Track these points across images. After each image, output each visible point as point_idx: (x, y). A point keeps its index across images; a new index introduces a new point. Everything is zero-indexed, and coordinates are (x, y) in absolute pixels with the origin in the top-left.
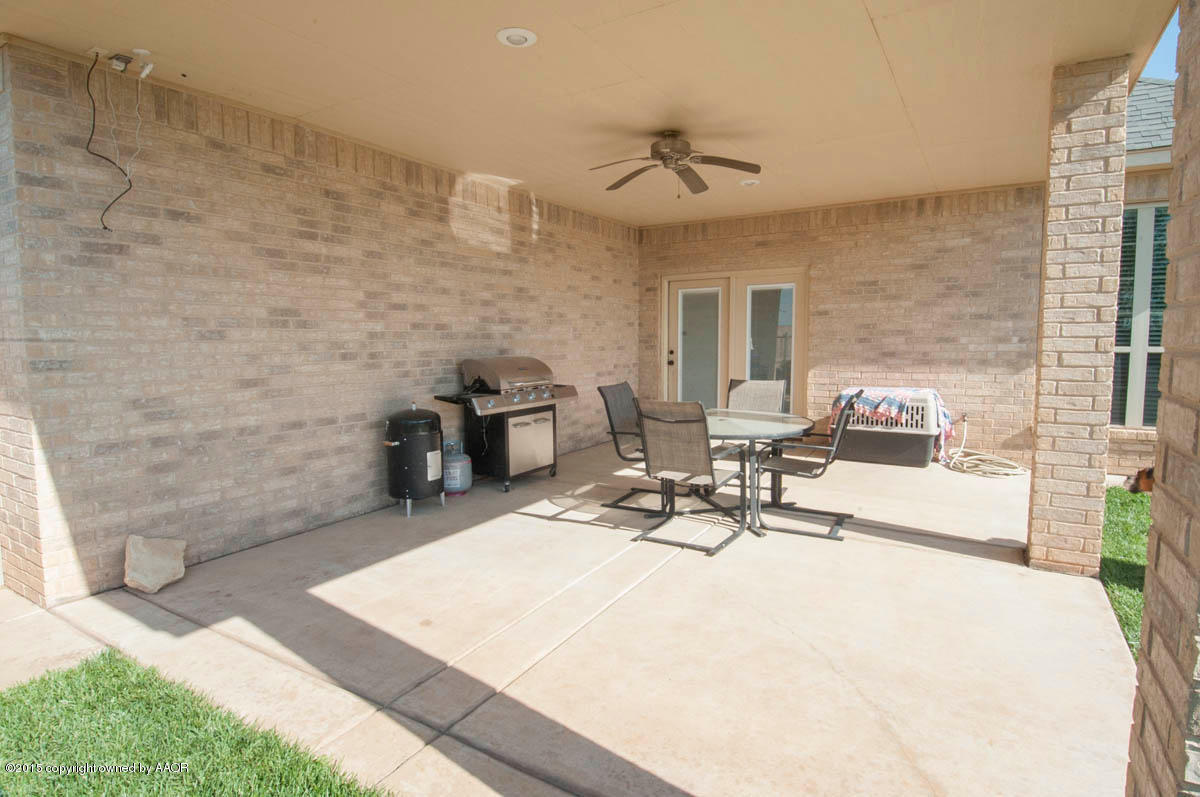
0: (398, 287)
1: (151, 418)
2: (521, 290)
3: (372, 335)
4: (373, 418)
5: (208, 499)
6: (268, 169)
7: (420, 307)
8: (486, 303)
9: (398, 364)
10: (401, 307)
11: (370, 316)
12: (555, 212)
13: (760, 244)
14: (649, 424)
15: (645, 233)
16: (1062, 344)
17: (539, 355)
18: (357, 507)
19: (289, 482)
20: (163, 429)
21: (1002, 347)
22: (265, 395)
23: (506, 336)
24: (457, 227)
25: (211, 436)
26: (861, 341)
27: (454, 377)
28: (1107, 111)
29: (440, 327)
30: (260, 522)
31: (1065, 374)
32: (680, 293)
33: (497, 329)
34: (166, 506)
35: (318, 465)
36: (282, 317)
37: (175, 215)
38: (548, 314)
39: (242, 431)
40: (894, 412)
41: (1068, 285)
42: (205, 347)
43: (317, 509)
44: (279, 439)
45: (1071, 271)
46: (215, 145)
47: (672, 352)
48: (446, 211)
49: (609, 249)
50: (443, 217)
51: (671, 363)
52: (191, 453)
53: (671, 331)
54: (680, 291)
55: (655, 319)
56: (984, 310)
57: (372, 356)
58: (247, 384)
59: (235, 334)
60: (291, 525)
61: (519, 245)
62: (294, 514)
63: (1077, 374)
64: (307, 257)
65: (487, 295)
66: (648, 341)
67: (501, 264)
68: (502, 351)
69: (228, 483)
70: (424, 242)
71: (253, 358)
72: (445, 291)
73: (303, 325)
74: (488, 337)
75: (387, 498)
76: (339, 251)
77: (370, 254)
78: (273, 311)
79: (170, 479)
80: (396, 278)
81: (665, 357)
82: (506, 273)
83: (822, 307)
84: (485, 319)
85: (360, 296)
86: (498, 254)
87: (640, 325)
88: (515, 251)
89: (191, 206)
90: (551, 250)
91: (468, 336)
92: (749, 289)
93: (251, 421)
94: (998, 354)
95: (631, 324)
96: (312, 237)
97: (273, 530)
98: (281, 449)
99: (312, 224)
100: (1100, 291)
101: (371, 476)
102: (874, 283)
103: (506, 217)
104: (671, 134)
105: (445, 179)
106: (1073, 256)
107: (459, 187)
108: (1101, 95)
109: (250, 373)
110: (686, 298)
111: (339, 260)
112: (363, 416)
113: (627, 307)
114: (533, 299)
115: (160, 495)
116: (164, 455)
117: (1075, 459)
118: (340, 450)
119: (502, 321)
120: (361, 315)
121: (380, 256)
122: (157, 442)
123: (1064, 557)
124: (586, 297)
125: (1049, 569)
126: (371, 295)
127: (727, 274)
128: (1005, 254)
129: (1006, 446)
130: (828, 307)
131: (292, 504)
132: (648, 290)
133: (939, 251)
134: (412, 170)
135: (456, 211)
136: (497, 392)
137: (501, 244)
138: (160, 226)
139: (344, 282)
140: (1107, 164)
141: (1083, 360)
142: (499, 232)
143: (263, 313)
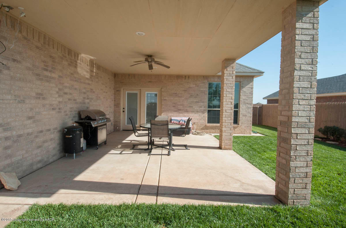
0: (66, 87)
1: (5, 130)
2: (92, 89)
3: (59, 102)
4: (59, 129)
5: (19, 158)
6: (37, 47)
7: (71, 94)
8: (85, 93)
9: (65, 112)
10: (66, 93)
11: (59, 96)
12: (99, 67)
13: (150, 82)
15: (116, 75)
16: (226, 108)
18: (55, 158)
19: (39, 151)
20: (8, 134)
22: (34, 122)
23: (88, 103)
24: (79, 70)
25: (20, 136)
26: (174, 106)
27: (77, 115)
28: (233, 68)
29: (75, 100)
30: (32, 165)
33: (87, 101)
34: (8, 161)
35: (46, 144)
36: (40, 96)
37: (14, 60)
38: (97, 97)
39: (28, 134)
40: (183, 123)
41: (227, 98)
42: (20, 105)
43: (46, 159)
44: (36, 137)
46: (25, 38)
47: (124, 109)
48: (76, 65)
49: (109, 79)
50: (76, 67)
51: (124, 111)
52: (15, 142)
54: (126, 92)
55: (120, 99)
57: (59, 109)
58: (30, 118)
59: (27, 101)
60: (39, 165)
61: (91, 76)
62: (40, 162)
63: (228, 114)
64: (47, 77)
65: (84, 91)
66: (117, 105)
67: (87, 81)
68: (88, 108)
69: (24, 152)
70: (72, 74)
71: (31, 109)
72: (76, 89)
73: (44, 98)
74: (84, 103)
75: (62, 154)
76: (53, 75)
77: (60, 76)
78: (37, 94)
79: (9, 152)
80: (66, 84)
81: (122, 110)
82: (89, 84)
83: (165, 98)
84: (84, 98)
85: (57, 90)
86: (87, 78)
88: (91, 78)
89: (18, 58)
90: (98, 78)
91: (81, 103)
92: (146, 92)
93: (30, 131)
94: (200, 110)
95: (113, 100)
96: (46, 70)
97: (35, 168)
98: (37, 140)
99: (47, 66)
100: (231, 99)
101: (58, 148)
102: (176, 93)
103: (89, 67)
104: (150, 56)
105: (77, 55)
107: (79, 58)
109: (30, 115)
110: (128, 93)
111: (53, 78)
112: (56, 129)
113: (112, 95)
114: (94, 92)
116: (8, 143)
118: (51, 140)
119: (88, 99)
120: (57, 96)
121: (62, 77)
122: (7, 138)
123: (227, 147)
124: (104, 92)
125: (225, 150)
126: (60, 89)
129: (202, 129)
130: (166, 98)
131: (39, 158)
132: (117, 92)
133: (189, 87)
134: (70, 52)
135: (78, 64)
137: (88, 76)
138: (10, 64)
139: (54, 85)
140: (232, 77)
142: (87, 72)
143: (34, 94)
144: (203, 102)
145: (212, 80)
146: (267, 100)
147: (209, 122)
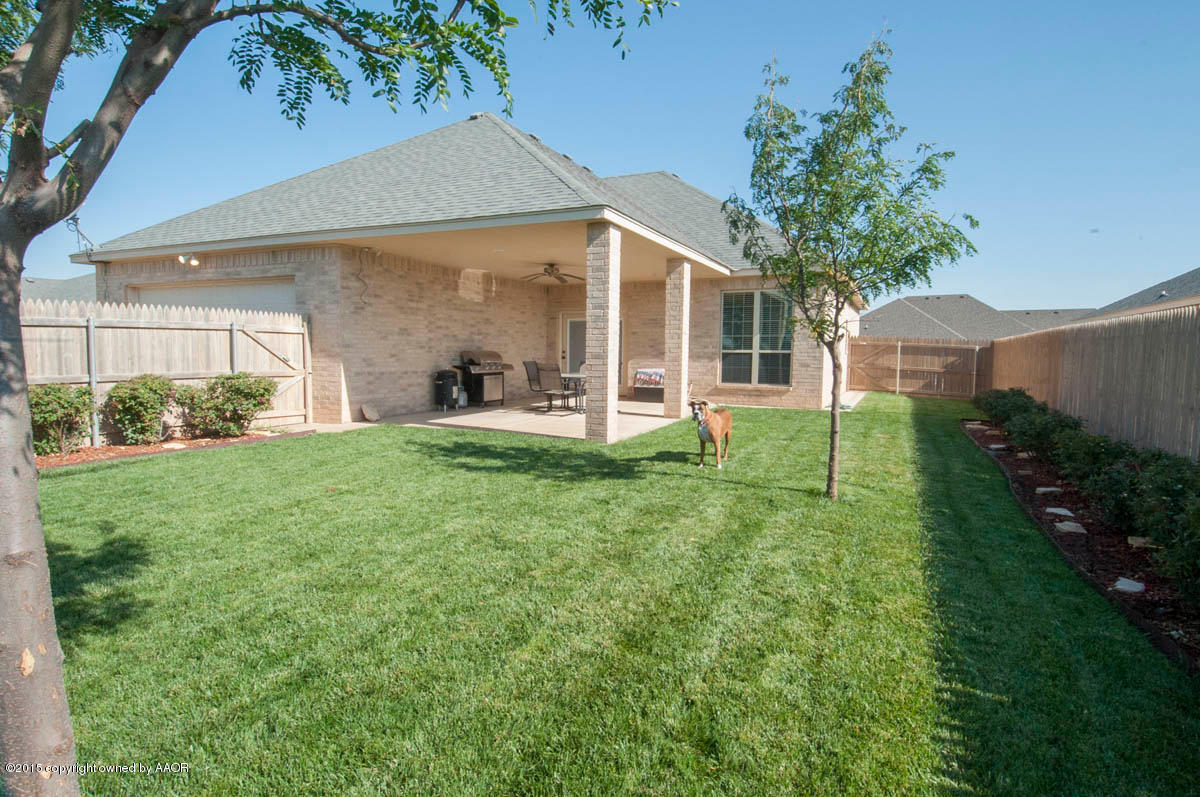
0: (439, 319)
1: (369, 365)
2: (487, 319)
3: (430, 339)
4: (429, 373)
5: (382, 396)
6: (400, 277)
7: (447, 328)
8: (472, 326)
9: (438, 352)
10: (440, 327)
11: (430, 331)
12: (503, 281)
14: (541, 372)
15: (548, 289)
16: (671, 346)
17: (496, 350)
18: (424, 408)
19: (403, 394)
20: (370, 369)
21: (706, 350)
22: (398, 360)
23: (480, 341)
24: (461, 292)
25: (382, 374)
26: (652, 347)
27: (459, 358)
28: (680, 274)
29: (454, 336)
30: (394, 408)
31: (671, 355)
32: (568, 321)
33: (477, 337)
34: (370, 396)
35: (412, 389)
36: (404, 331)
37: (376, 296)
38: (499, 331)
39: (391, 373)
40: (658, 378)
41: (671, 327)
42: (382, 341)
43: (411, 406)
44: (400, 377)
45: (672, 323)
46: (386, 270)
47: (564, 352)
48: (457, 286)
49: (530, 298)
50: (456, 289)
51: (564, 358)
52: (377, 378)
53: (563, 342)
55: (555, 334)
56: (699, 333)
57: (430, 348)
58: (393, 356)
59: (390, 337)
60: (404, 411)
61: (487, 299)
62: (404, 407)
64: (411, 308)
65: (472, 322)
66: (551, 346)
67: (478, 308)
68: (479, 348)
69: (386, 391)
70: (449, 300)
71: (394, 346)
72: (455, 320)
73: (409, 335)
74: (473, 341)
75: (434, 406)
76: (420, 305)
77: (430, 306)
78: (401, 329)
79: (372, 387)
80: (439, 316)
81: (560, 354)
82: (481, 311)
83: (634, 330)
84: (472, 333)
85: (426, 323)
86: (477, 303)
87: (547, 337)
88: (485, 301)
89: (379, 292)
90: (501, 300)
91: (465, 341)
93: (393, 369)
94: (705, 353)
95: (542, 337)
96: (412, 301)
97: (398, 412)
98: (401, 381)
99: (412, 296)
100: (679, 329)
101: (428, 397)
102: (655, 320)
103: (481, 286)
104: (552, 265)
105: (457, 272)
106: (672, 318)
107: (462, 275)
108: (678, 269)
109: (393, 352)
110: (571, 323)
111: (418, 309)
112: (425, 372)
113: (540, 327)
114: (492, 323)
115: (371, 392)
116: (371, 378)
117: (674, 382)
118: (419, 384)
119: (479, 334)
120: (426, 331)
121: (433, 306)
122: (370, 374)
123: (672, 414)
124: (518, 322)
126: (430, 323)
128: (708, 309)
129: (709, 394)
130: (638, 330)
131: (403, 403)
132: (551, 320)
134: (445, 270)
135: (461, 285)
136: (479, 365)
137: (479, 298)
138: (373, 300)
139: (422, 318)
141: (675, 351)
142: (478, 293)
143: (397, 329)
144: (710, 337)
145: (729, 288)
147: (725, 379)
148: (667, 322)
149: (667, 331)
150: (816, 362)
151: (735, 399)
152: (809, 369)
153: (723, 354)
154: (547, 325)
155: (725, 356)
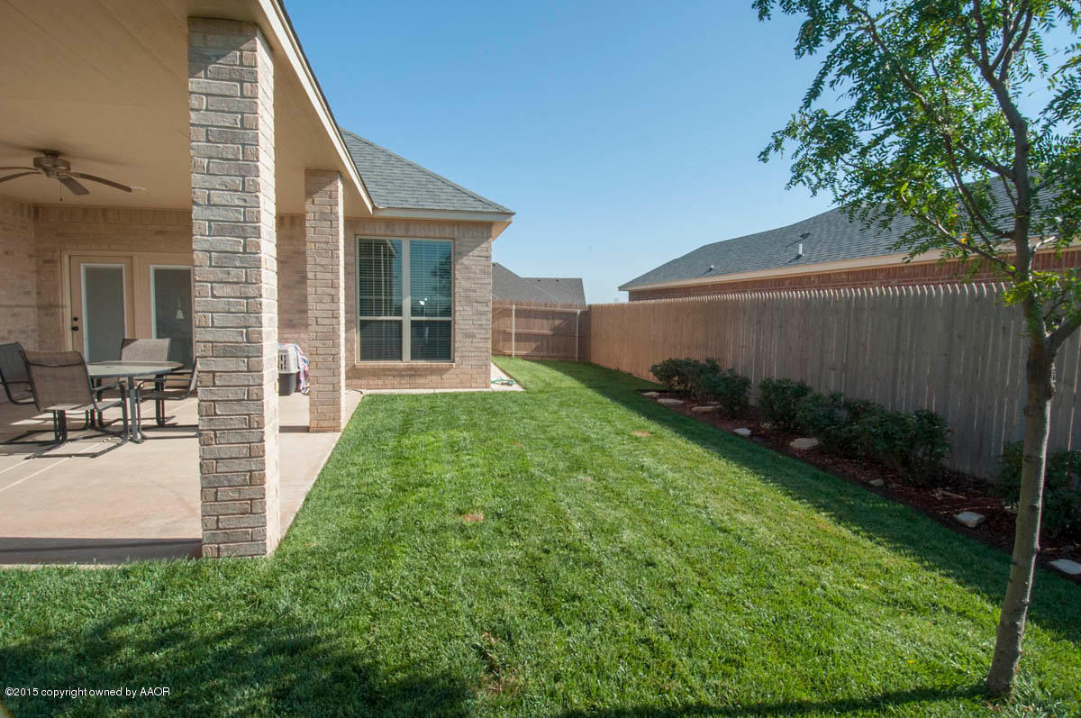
13: (157, 233)
14: (35, 371)
15: (40, 210)
16: (319, 314)
28: (330, 197)
31: (320, 329)
32: (83, 267)
41: (318, 283)
45: (319, 276)
47: (76, 319)
51: (75, 329)
53: (74, 300)
54: (82, 265)
55: (55, 289)
63: (325, 329)
66: (48, 308)
81: (68, 324)
87: (38, 293)
92: (152, 268)
95: (27, 293)
100: (332, 287)
104: (53, 154)
106: (319, 268)
108: (328, 188)
110: (89, 271)
117: (327, 373)
123: (325, 424)
125: (318, 432)
127: (130, 254)
132: (46, 264)
140: (331, 224)
141: (327, 322)
145: (367, 232)
146: (627, 293)
147: (364, 357)
148: (310, 275)
149: (310, 290)
150: (483, 331)
151: (380, 382)
152: (474, 340)
153: (361, 321)
154: (38, 272)
155: (364, 324)
